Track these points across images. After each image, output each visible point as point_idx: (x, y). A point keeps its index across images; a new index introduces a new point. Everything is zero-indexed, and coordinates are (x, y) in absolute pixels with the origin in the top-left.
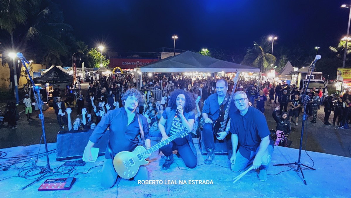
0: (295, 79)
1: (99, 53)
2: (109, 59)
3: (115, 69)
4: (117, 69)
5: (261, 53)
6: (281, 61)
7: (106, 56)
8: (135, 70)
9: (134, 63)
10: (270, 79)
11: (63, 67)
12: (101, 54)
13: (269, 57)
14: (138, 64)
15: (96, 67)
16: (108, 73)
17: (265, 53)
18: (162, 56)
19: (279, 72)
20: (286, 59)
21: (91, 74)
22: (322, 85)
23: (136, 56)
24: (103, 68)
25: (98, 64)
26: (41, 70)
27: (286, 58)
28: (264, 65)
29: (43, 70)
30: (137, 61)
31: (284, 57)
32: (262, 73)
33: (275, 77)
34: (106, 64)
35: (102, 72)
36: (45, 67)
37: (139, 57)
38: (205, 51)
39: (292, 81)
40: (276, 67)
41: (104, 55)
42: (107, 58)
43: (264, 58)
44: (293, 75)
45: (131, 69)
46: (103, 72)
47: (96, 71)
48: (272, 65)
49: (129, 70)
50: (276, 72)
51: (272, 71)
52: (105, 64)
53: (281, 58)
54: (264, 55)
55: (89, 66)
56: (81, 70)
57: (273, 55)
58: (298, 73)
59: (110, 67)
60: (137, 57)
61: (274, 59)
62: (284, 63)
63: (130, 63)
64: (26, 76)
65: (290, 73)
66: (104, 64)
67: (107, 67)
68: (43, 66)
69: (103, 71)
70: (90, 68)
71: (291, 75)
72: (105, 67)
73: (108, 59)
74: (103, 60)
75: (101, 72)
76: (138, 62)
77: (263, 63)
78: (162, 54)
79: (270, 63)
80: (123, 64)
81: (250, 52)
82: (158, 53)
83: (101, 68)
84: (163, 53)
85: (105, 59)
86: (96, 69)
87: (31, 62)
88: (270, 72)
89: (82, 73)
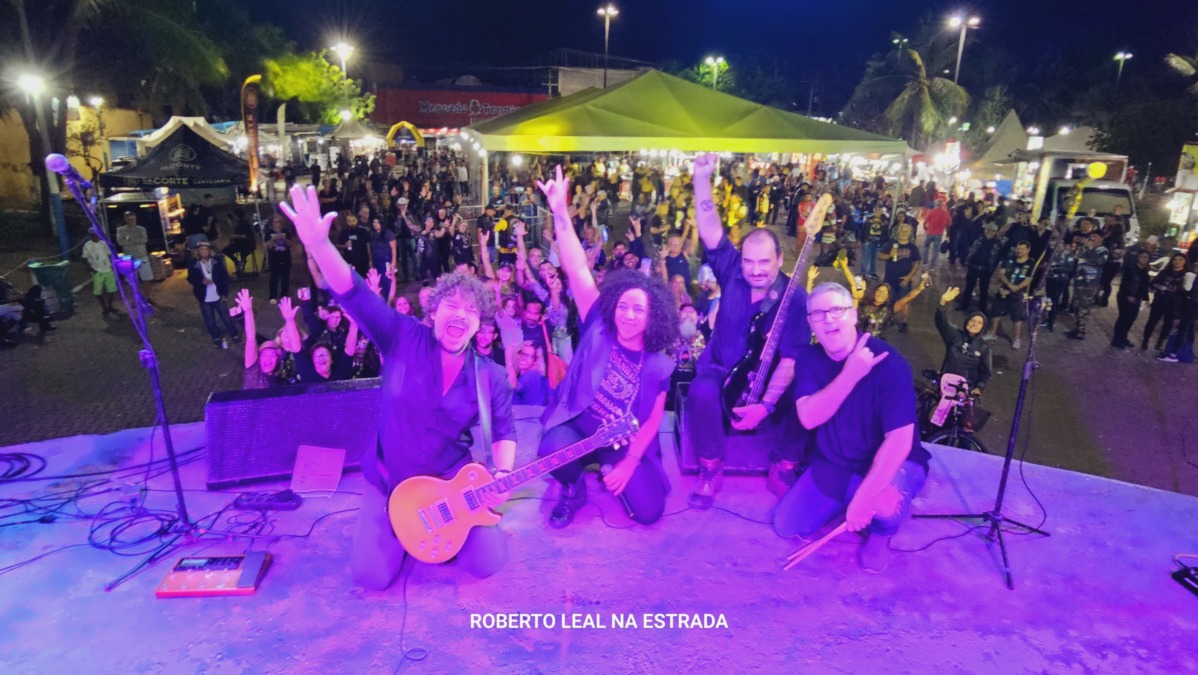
0: (1030, 179)
1: (334, 72)
2: (372, 92)
3: (393, 128)
4: (403, 131)
5: (918, 76)
6: (988, 108)
7: (364, 79)
8: (465, 134)
9: (464, 108)
10: (942, 175)
11: (210, 121)
12: (344, 74)
13: (945, 91)
14: (475, 109)
15: (326, 120)
16: (369, 144)
17: (930, 76)
18: (560, 80)
19: (977, 149)
20: (1005, 99)
21: (312, 147)
22: (1122, 200)
23: (469, 80)
24: (352, 127)
25: (335, 111)
26: (137, 132)
27: (1006, 94)
28: (923, 120)
29: (142, 132)
30: (473, 101)
31: (998, 94)
32: (915, 152)
33: (957, 168)
34: (362, 110)
35: (351, 142)
36: (148, 119)
37: (478, 84)
38: (715, 65)
39: (1018, 183)
40: (966, 126)
41: (355, 79)
42: (365, 89)
43: (927, 98)
44: (1022, 165)
45: (451, 127)
46: (354, 139)
47: (328, 137)
48: (953, 120)
49: (444, 130)
50: (964, 147)
51: (949, 145)
52: (358, 111)
53: (987, 94)
54: (927, 82)
55: (303, 117)
56: (277, 133)
57: (959, 83)
58: (1040, 156)
59: (379, 119)
60: (472, 84)
61: (961, 98)
62: (994, 116)
63: (447, 108)
64: (84, 156)
65: (1014, 155)
66: (354, 109)
67: (367, 120)
68: (140, 115)
69: (354, 136)
70: (305, 127)
71: (1015, 165)
72: (361, 120)
73: (367, 94)
74: (352, 96)
75: (347, 140)
76: (475, 103)
77: (919, 115)
78: (560, 74)
79: (945, 114)
80: (422, 111)
81: (878, 72)
82: (545, 71)
83: (345, 127)
84: (565, 72)
85: (358, 90)
86: (327, 128)
87: (97, 101)
88: (943, 148)
89: (278, 143)
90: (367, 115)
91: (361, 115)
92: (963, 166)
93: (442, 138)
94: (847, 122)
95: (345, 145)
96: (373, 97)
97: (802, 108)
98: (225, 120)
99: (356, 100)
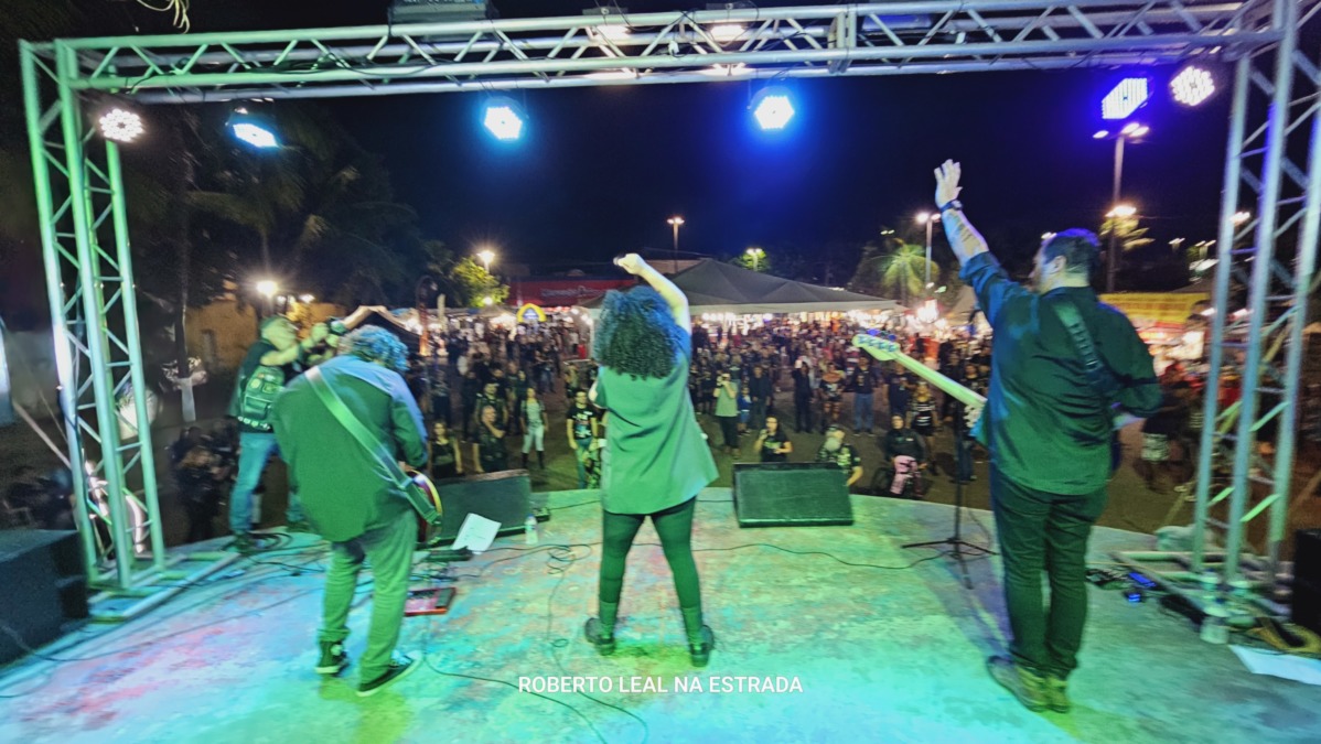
1: (480, 270)
2: (506, 284)
3: (522, 309)
7: (500, 275)
8: (575, 310)
9: (573, 292)
10: (925, 324)
11: (389, 309)
12: (487, 272)
13: (922, 265)
14: (582, 293)
15: (473, 304)
16: (505, 320)
19: (947, 307)
21: (463, 324)
23: (577, 272)
24: (493, 309)
25: (480, 298)
28: (910, 286)
30: (580, 287)
32: (906, 309)
33: (936, 318)
34: (500, 297)
35: (491, 319)
37: (584, 275)
38: (755, 254)
40: (941, 289)
41: (494, 275)
42: (503, 281)
43: (910, 270)
45: (564, 306)
46: (493, 317)
47: (475, 317)
48: (932, 284)
49: (559, 309)
50: (939, 305)
51: (929, 302)
52: (497, 297)
55: (457, 303)
56: (436, 315)
57: (932, 259)
59: (511, 303)
60: (579, 275)
61: (934, 269)
63: (563, 292)
66: (494, 296)
67: (502, 303)
69: (494, 315)
70: (457, 310)
72: (498, 304)
73: (503, 285)
74: (492, 287)
75: (488, 318)
76: (582, 288)
77: (907, 284)
79: (924, 281)
80: (544, 295)
83: (489, 309)
85: (497, 283)
86: (474, 311)
87: (308, 298)
88: (924, 305)
89: (438, 322)
90: (503, 300)
91: (499, 300)
92: (940, 316)
93: (558, 314)
94: (854, 290)
95: (486, 322)
96: (507, 287)
97: (821, 282)
98: (397, 308)
99: (496, 290)
